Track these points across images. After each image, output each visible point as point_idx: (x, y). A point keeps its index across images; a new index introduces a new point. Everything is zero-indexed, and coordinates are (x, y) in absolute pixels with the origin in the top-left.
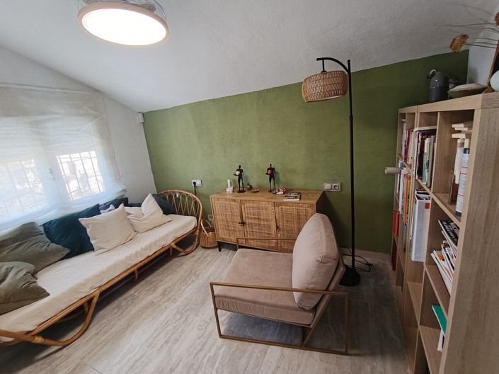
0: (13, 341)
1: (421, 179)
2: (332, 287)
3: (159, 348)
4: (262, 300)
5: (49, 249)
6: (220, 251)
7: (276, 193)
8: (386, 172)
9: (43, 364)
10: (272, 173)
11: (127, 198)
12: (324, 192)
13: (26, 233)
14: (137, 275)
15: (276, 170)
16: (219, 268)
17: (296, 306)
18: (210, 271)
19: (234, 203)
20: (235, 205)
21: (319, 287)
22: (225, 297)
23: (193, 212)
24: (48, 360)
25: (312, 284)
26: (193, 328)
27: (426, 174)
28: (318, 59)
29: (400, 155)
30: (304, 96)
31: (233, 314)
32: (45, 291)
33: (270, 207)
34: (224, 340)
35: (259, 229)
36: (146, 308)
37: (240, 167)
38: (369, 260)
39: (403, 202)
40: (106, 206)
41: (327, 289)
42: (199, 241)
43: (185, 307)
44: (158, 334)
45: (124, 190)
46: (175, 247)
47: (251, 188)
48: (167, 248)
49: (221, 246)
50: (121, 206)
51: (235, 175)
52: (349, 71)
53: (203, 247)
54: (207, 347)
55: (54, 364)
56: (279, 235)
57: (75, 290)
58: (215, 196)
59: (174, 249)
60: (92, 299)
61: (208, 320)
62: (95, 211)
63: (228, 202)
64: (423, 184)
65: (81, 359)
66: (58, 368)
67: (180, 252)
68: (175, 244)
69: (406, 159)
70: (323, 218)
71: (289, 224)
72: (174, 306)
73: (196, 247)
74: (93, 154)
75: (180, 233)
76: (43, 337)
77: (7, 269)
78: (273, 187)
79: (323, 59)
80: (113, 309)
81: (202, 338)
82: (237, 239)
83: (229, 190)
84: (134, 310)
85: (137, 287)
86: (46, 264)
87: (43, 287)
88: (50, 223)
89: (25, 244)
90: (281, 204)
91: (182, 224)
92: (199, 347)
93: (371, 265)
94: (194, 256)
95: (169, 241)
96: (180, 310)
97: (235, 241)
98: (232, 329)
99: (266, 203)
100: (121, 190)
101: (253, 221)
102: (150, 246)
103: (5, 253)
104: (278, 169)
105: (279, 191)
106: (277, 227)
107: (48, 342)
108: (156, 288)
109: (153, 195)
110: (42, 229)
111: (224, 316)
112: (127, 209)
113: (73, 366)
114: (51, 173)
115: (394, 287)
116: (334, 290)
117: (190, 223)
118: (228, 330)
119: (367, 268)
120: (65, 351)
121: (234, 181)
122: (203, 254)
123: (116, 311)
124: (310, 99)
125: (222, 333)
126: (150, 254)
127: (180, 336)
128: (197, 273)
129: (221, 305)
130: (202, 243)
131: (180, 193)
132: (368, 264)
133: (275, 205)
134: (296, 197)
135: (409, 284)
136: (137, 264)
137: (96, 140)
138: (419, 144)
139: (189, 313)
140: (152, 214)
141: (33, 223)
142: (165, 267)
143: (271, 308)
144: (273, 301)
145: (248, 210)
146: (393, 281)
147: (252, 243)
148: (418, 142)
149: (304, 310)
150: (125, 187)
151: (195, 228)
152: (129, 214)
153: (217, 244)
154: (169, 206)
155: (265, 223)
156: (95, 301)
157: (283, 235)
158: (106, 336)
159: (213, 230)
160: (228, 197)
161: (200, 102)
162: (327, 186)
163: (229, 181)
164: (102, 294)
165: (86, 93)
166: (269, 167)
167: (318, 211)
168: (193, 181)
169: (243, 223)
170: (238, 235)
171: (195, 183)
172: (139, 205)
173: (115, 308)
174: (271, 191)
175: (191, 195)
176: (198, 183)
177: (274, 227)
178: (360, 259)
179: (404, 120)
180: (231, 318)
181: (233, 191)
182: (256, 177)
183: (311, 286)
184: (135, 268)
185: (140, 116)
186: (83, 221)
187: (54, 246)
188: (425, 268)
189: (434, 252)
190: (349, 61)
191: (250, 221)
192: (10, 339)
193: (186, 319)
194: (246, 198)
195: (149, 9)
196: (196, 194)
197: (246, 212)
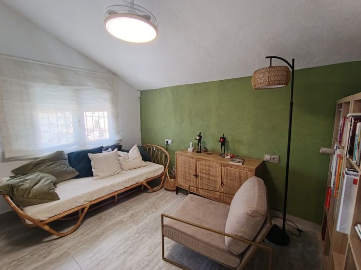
0: (31, 225)
1: (352, 158)
2: (258, 240)
3: (118, 255)
4: (199, 237)
5: (68, 169)
6: (177, 194)
7: (224, 157)
8: (321, 152)
9: (46, 245)
10: (223, 141)
11: (121, 146)
12: (264, 162)
13: (57, 157)
14: (116, 199)
15: (227, 140)
16: (174, 206)
17: (226, 249)
18: (166, 208)
19: (191, 159)
20: (193, 161)
21: (247, 237)
22: (171, 228)
23: (162, 162)
24: (49, 244)
25: (241, 233)
26: (145, 247)
27: (356, 154)
28: (267, 57)
29: (336, 139)
30: (253, 85)
31: (177, 243)
32: (58, 196)
33: (219, 166)
34: (166, 262)
35: (208, 182)
36: (117, 223)
37: (200, 134)
38: (300, 227)
39: (335, 179)
40: (107, 149)
41: (254, 240)
42: (163, 184)
43: (143, 230)
44: (120, 245)
45: (120, 140)
46: (146, 184)
47: (206, 151)
48: (140, 184)
49: (178, 190)
50: (116, 150)
51: (196, 139)
52: (293, 67)
53: (166, 189)
54: (152, 264)
55: (52, 247)
56: (223, 190)
57: (75, 199)
58: (180, 152)
59: (145, 186)
60: (84, 208)
61: (157, 244)
62: (100, 150)
63: (187, 158)
64: (354, 162)
65: (68, 249)
66: (53, 251)
67: (149, 189)
68: (146, 183)
69: (340, 142)
70: (258, 181)
71: (232, 182)
72: (136, 227)
73: (161, 188)
74: (106, 113)
75: (151, 176)
76: (50, 227)
77: (41, 177)
78: (223, 152)
79: (271, 58)
80: (96, 219)
81: (149, 257)
82: (189, 186)
83: (190, 149)
84: (109, 223)
85: (115, 207)
86: (64, 179)
87: (58, 194)
88: (72, 153)
89: (55, 164)
90: (227, 165)
91: (154, 170)
92: (146, 263)
93: (301, 231)
94: (158, 194)
95: (142, 180)
96: (139, 231)
97: (188, 188)
98: (173, 255)
99: (215, 163)
100: (118, 139)
101: (204, 175)
102: (128, 180)
103: (43, 167)
104: (229, 139)
105: (227, 155)
106: (222, 183)
107: (52, 231)
108: (127, 211)
109: (138, 147)
110: (67, 157)
111: (169, 243)
112: (120, 152)
113: (62, 252)
114: (79, 122)
115: (321, 255)
116: (260, 243)
117: (159, 169)
118: (170, 255)
119: (297, 233)
120: (60, 240)
121: (195, 144)
122: (164, 194)
123: (98, 221)
124: (257, 86)
125: (165, 257)
126: (128, 186)
127: (135, 251)
128: (157, 207)
129: (167, 233)
130: (165, 186)
131: (156, 147)
132: (298, 230)
133: (222, 165)
134: (240, 162)
135: (335, 254)
136: (117, 191)
137: (109, 105)
138: (352, 128)
139: (145, 235)
140: (134, 159)
141: (62, 151)
142: (137, 197)
143: (205, 245)
144: (207, 240)
145: (201, 165)
146: (322, 249)
147: (201, 192)
148: (351, 125)
149: (232, 254)
150: (121, 138)
151: (162, 174)
152: (120, 156)
153: (176, 189)
154: (147, 155)
155: (213, 178)
156: (86, 210)
157: (226, 190)
158: (88, 237)
159: (174, 178)
160: (188, 154)
161: (179, 86)
162: (267, 157)
163: (191, 143)
164: (91, 207)
165: (107, 75)
166: (222, 136)
167: (256, 175)
168: (166, 140)
169: (196, 176)
170: (192, 184)
171: (167, 142)
172: (128, 152)
173: (98, 219)
174: (221, 155)
175: (163, 149)
176: (170, 142)
177: (219, 183)
178: (292, 224)
179: (341, 110)
180: (174, 247)
181: (193, 151)
182: (212, 143)
183: (240, 234)
184: (116, 194)
185: (139, 92)
186: (90, 155)
187: (71, 168)
188: (349, 240)
189: (359, 225)
190: (293, 60)
191: (202, 175)
192: (31, 223)
193: (142, 238)
194: (201, 157)
195: (147, 18)
196: (167, 150)
197: (200, 167)
